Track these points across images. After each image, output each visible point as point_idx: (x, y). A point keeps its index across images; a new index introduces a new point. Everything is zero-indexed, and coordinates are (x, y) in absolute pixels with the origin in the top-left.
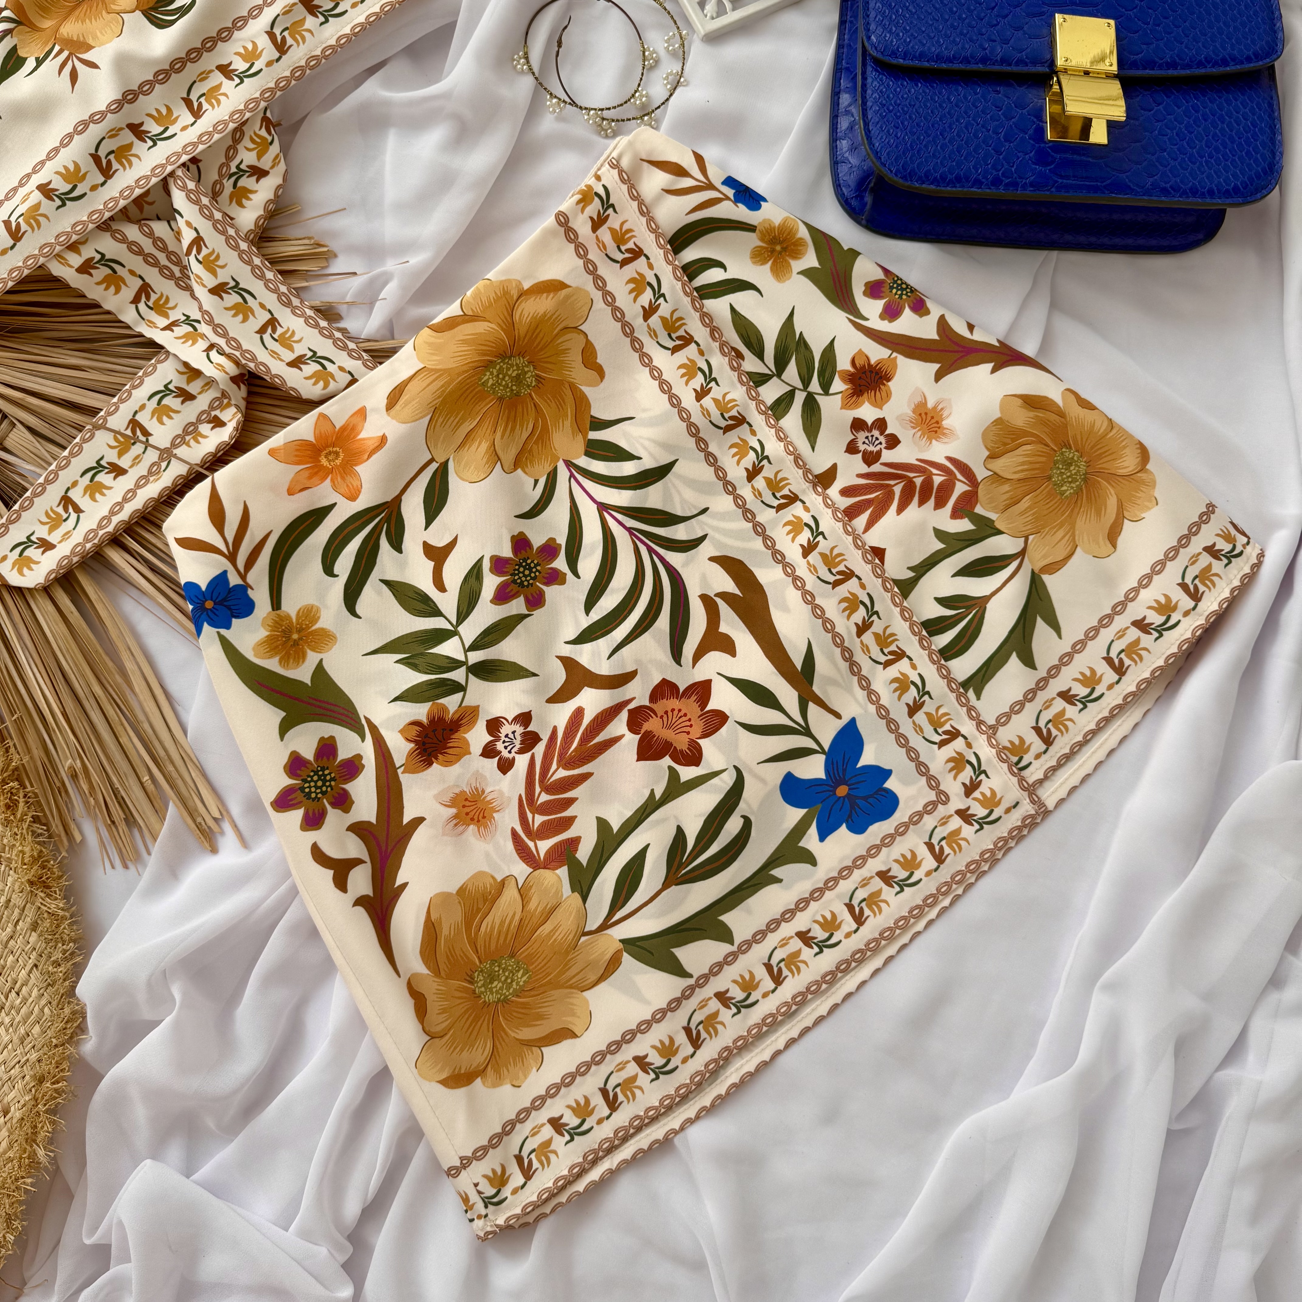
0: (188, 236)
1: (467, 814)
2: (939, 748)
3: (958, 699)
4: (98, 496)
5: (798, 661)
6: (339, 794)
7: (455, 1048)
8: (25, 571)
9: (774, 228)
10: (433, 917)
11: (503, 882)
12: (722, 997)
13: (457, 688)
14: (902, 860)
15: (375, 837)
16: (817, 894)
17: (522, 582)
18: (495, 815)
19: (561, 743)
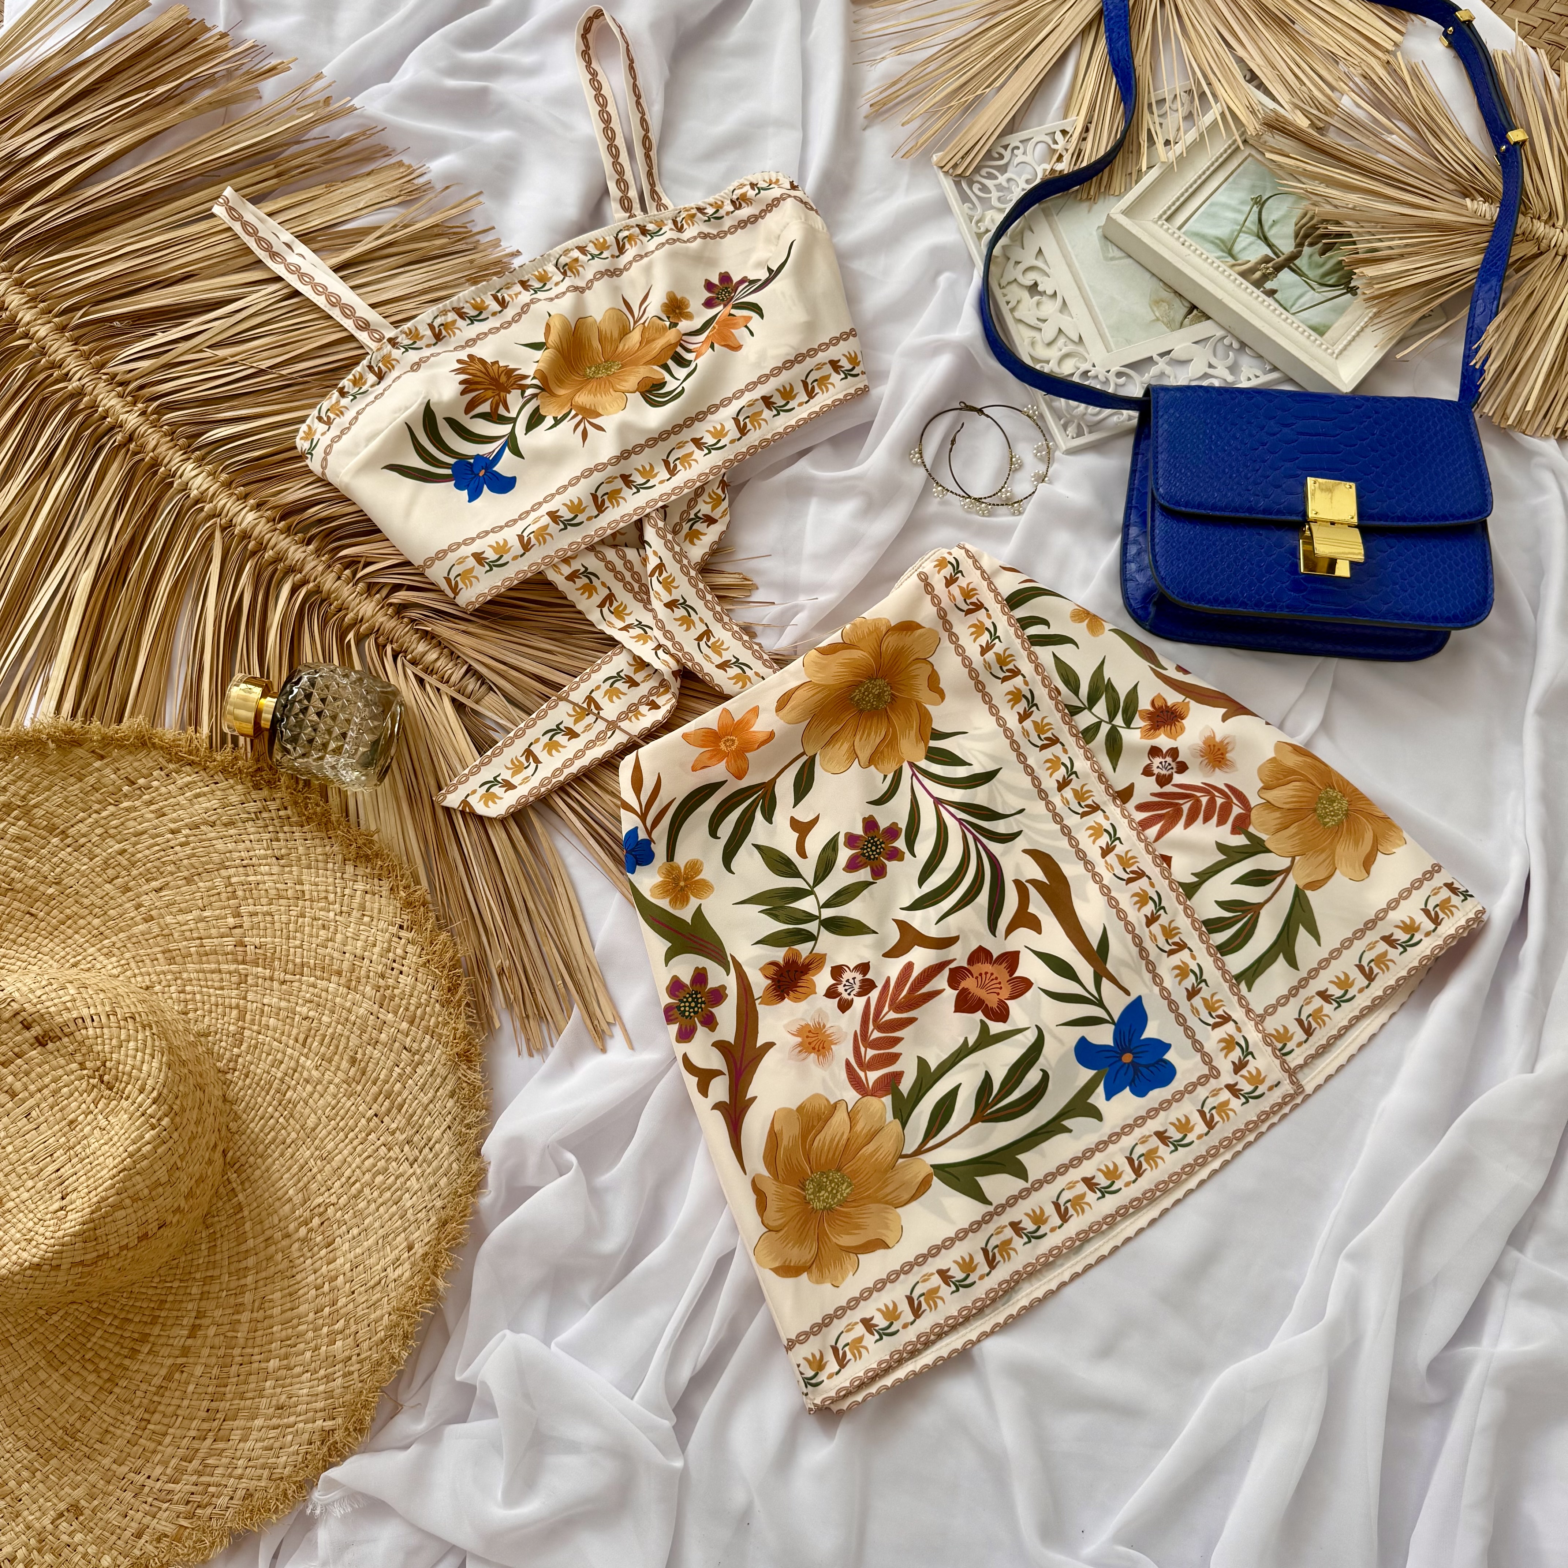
0: (653, 562)
1: (810, 1043)
2: (1213, 1029)
3: (1231, 989)
4: (554, 752)
5: (1095, 943)
6: (707, 1015)
7: (788, 1243)
8: (490, 803)
10: (776, 1128)
11: (836, 1104)
12: (1016, 1224)
13: (810, 937)
14: (1177, 1126)
15: (733, 1054)
16: (1102, 1146)
18: (832, 1046)
19: (893, 991)
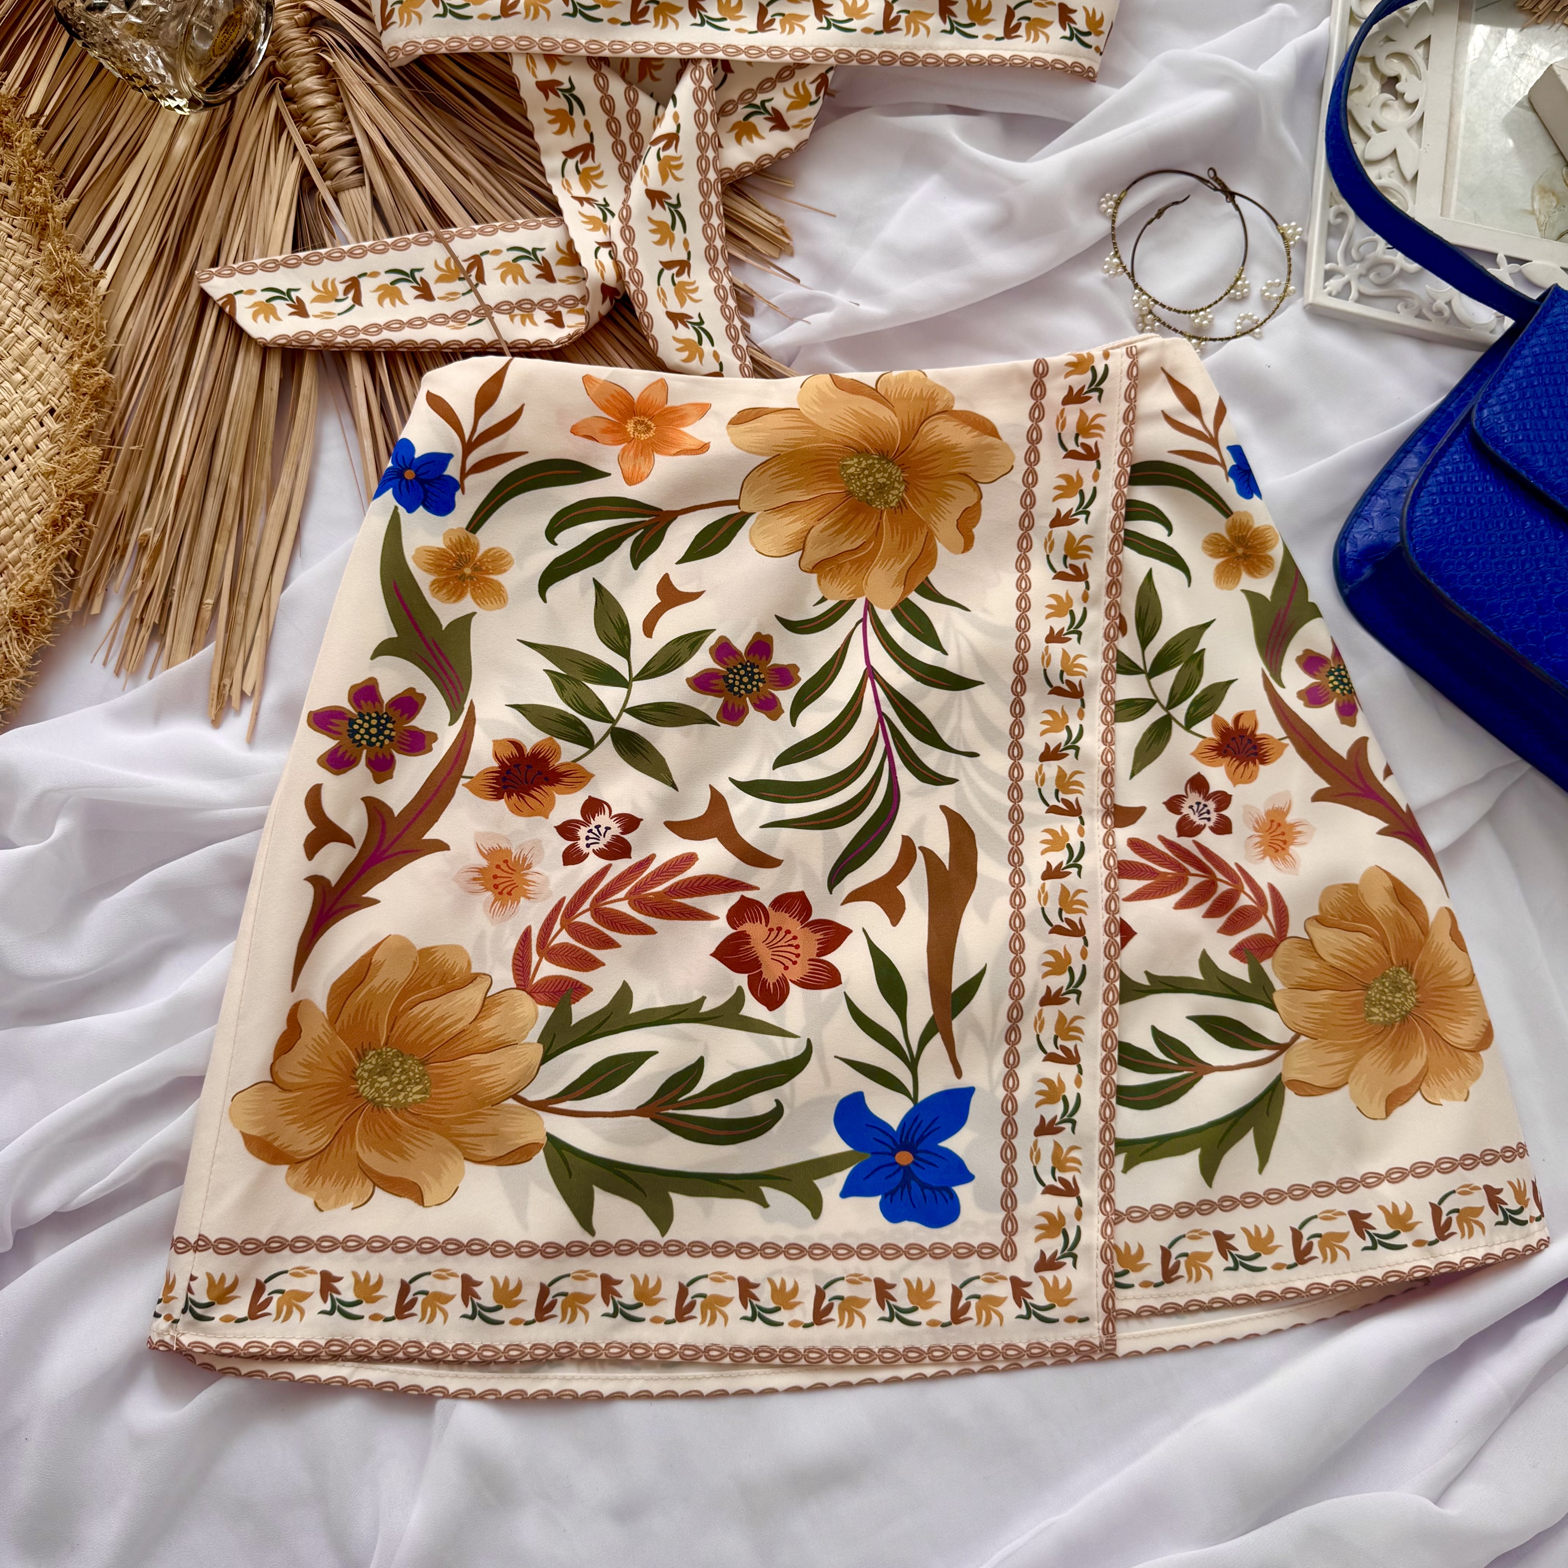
0: (666, 128)
1: (495, 877)
2: (1044, 1193)
3: (1102, 1154)
4: (387, 301)
5: (957, 981)
6: (384, 756)
7: (287, 1114)
8: (261, 318)
9: (1251, 527)
10: (376, 958)
11: (477, 976)
12: (608, 1285)
13: (586, 740)
14: (915, 1285)
15: (383, 830)
16: (794, 1251)
17: (733, 685)
18: (522, 899)
19: (647, 877)
